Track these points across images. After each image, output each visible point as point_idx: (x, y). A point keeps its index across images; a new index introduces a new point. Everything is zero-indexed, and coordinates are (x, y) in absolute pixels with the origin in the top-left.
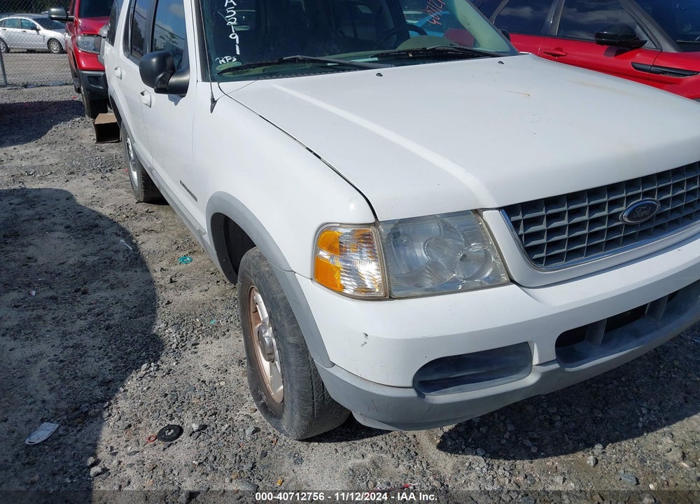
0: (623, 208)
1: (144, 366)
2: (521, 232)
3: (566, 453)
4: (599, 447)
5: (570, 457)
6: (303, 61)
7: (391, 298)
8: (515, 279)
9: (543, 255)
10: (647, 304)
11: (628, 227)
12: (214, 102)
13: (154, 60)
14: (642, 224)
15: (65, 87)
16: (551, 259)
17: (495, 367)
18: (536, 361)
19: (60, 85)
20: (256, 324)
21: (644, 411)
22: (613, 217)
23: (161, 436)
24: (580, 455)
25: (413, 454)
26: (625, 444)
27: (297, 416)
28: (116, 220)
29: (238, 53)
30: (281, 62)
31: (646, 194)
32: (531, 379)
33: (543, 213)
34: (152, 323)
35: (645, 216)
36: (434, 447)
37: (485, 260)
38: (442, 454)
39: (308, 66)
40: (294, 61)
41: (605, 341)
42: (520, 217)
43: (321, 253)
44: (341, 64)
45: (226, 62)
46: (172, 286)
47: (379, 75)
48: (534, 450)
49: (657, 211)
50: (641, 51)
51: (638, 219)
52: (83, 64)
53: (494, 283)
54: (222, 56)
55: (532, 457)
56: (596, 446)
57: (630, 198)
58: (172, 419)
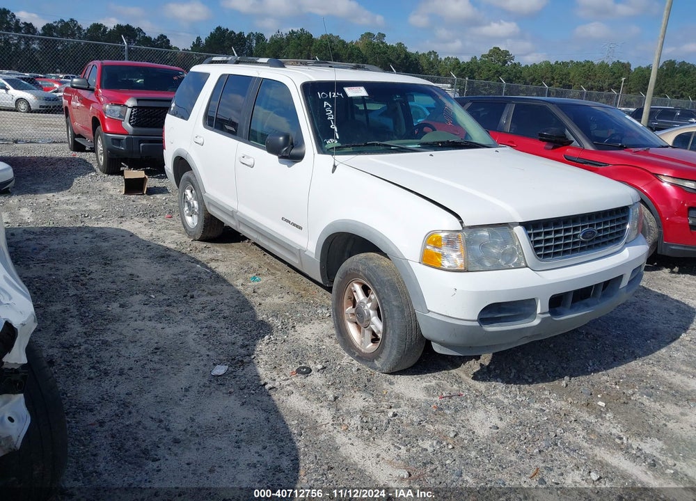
0: (580, 232)
1: (267, 337)
2: (532, 239)
3: (548, 382)
4: (567, 378)
5: (552, 384)
6: (380, 145)
7: (468, 271)
8: (529, 265)
9: (542, 253)
10: (592, 286)
11: (582, 242)
12: (335, 167)
13: (281, 138)
14: (589, 242)
15: (55, 145)
16: (546, 255)
17: (518, 313)
18: (539, 311)
19: (50, 143)
20: (347, 308)
21: (591, 364)
22: (575, 236)
23: (298, 371)
24: (556, 382)
25: (459, 381)
26: (582, 378)
27: (394, 352)
28: (184, 251)
29: (338, 137)
30: (366, 145)
31: (590, 226)
32: (536, 322)
33: (542, 230)
34: (255, 316)
35: (590, 238)
36: (470, 379)
37: (513, 254)
38: (477, 382)
39: (381, 148)
40: (373, 144)
41: (572, 307)
42: (531, 232)
43: (428, 247)
44: (402, 148)
45: (332, 143)
46: (256, 294)
47: (431, 155)
48: (530, 380)
49: (595, 236)
50: (570, 148)
51: (587, 238)
52: (108, 128)
53: (518, 266)
54: (328, 139)
55: (529, 383)
56: (565, 377)
57: (583, 227)
58: (301, 364)
